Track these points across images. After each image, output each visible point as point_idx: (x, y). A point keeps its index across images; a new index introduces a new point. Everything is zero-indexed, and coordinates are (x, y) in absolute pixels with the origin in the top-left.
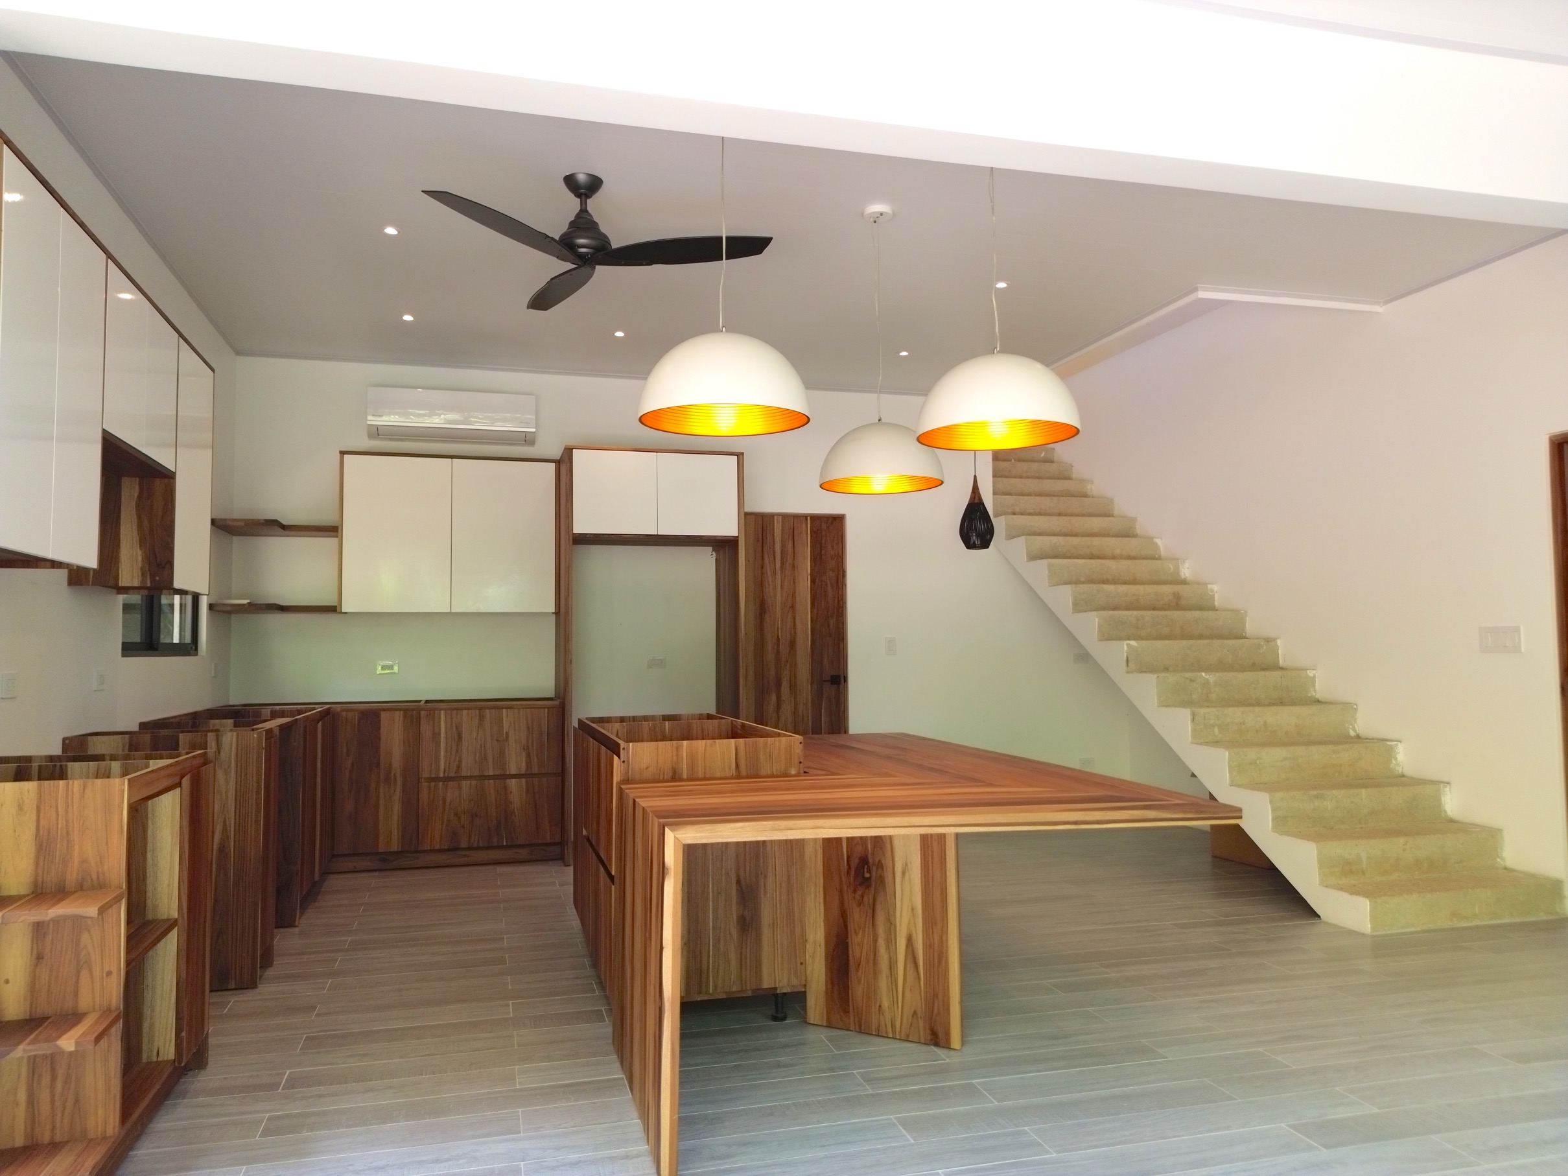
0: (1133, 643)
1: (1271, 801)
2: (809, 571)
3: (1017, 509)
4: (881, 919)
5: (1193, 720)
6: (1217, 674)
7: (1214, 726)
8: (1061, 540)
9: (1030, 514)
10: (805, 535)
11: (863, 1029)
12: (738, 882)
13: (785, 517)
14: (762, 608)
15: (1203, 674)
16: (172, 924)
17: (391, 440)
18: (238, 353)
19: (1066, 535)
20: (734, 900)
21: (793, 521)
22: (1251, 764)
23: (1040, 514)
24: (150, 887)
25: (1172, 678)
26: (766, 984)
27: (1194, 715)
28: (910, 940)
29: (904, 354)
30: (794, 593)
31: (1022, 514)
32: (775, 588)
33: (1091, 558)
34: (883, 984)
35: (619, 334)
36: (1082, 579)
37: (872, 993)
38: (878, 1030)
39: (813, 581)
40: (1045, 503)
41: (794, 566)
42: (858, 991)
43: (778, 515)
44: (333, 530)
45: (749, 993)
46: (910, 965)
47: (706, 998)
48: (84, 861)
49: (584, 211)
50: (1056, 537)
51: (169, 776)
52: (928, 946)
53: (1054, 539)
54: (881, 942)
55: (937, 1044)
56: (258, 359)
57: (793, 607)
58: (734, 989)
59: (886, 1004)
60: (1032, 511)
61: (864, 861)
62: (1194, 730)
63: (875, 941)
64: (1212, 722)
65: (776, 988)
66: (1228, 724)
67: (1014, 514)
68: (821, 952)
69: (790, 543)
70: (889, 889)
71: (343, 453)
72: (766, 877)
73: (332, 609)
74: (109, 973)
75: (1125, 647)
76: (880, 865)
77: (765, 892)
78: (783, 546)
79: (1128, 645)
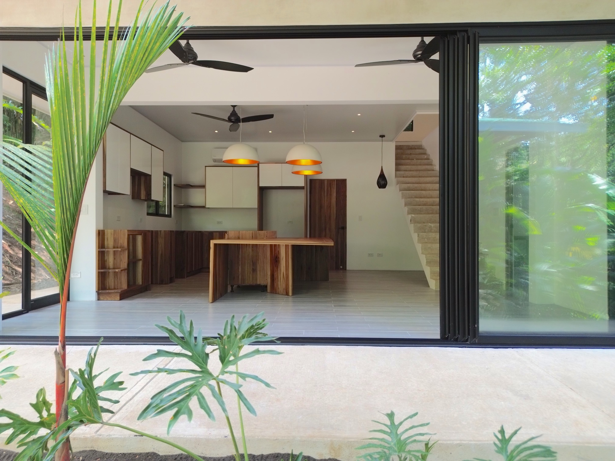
0: (413, 215)
1: (426, 257)
2: (335, 196)
3: (405, 176)
4: (279, 269)
5: (418, 236)
6: (434, 224)
7: (425, 238)
8: (411, 185)
9: (409, 177)
10: (334, 185)
11: (276, 293)
12: (252, 261)
13: (328, 180)
14: (321, 207)
15: (430, 224)
16: (140, 260)
17: (219, 162)
18: (182, 141)
19: (417, 183)
20: (251, 265)
21: (330, 181)
22: (429, 248)
23: (413, 177)
24: (137, 253)
25: (419, 225)
26: (258, 283)
27: (418, 235)
28: (283, 273)
29: (353, 131)
30: (331, 202)
31: (406, 177)
32: (325, 201)
33: (421, 190)
34: (279, 283)
35: (270, 132)
36: (413, 197)
37: (278, 285)
38: (278, 293)
39: (336, 199)
40: (414, 173)
41: (330, 195)
42: (275, 284)
43: (326, 179)
44: (203, 187)
45: (254, 285)
46: (283, 278)
47: (245, 285)
48: (121, 243)
49: (234, 110)
50: (410, 184)
51: (138, 232)
52: (286, 274)
53: (409, 185)
54: (279, 274)
55: (287, 295)
56: (186, 143)
57: (330, 207)
58: (251, 283)
59: (279, 287)
60: (410, 176)
61: (276, 257)
62: (418, 239)
63: (278, 274)
64: (424, 237)
65: (260, 284)
66: (430, 238)
67: (404, 177)
68: (270, 277)
69: (330, 188)
70: (280, 263)
71: (206, 166)
72: (258, 260)
73: (204, 207)
74: (125, 262)
75: (410, 217)
76: (279, 258)
77: (258, 263)
78: (327, 189)
79: (411, 216)
